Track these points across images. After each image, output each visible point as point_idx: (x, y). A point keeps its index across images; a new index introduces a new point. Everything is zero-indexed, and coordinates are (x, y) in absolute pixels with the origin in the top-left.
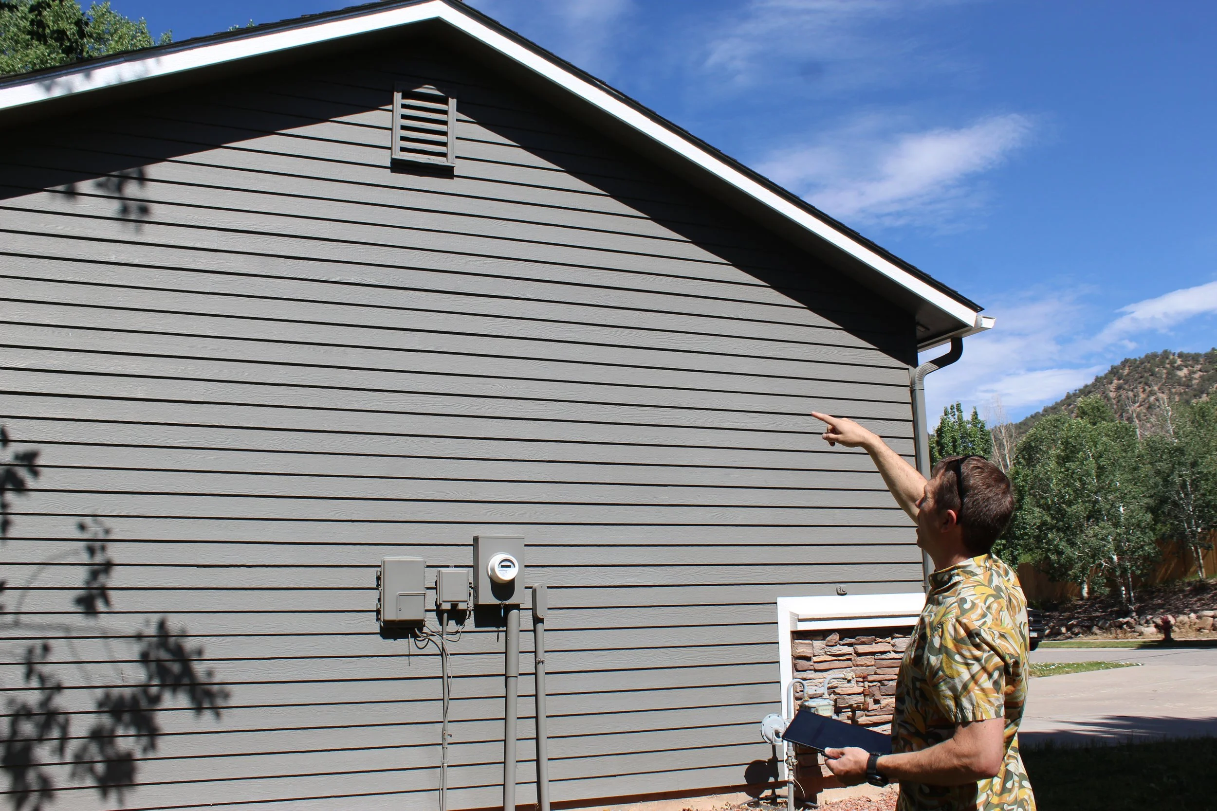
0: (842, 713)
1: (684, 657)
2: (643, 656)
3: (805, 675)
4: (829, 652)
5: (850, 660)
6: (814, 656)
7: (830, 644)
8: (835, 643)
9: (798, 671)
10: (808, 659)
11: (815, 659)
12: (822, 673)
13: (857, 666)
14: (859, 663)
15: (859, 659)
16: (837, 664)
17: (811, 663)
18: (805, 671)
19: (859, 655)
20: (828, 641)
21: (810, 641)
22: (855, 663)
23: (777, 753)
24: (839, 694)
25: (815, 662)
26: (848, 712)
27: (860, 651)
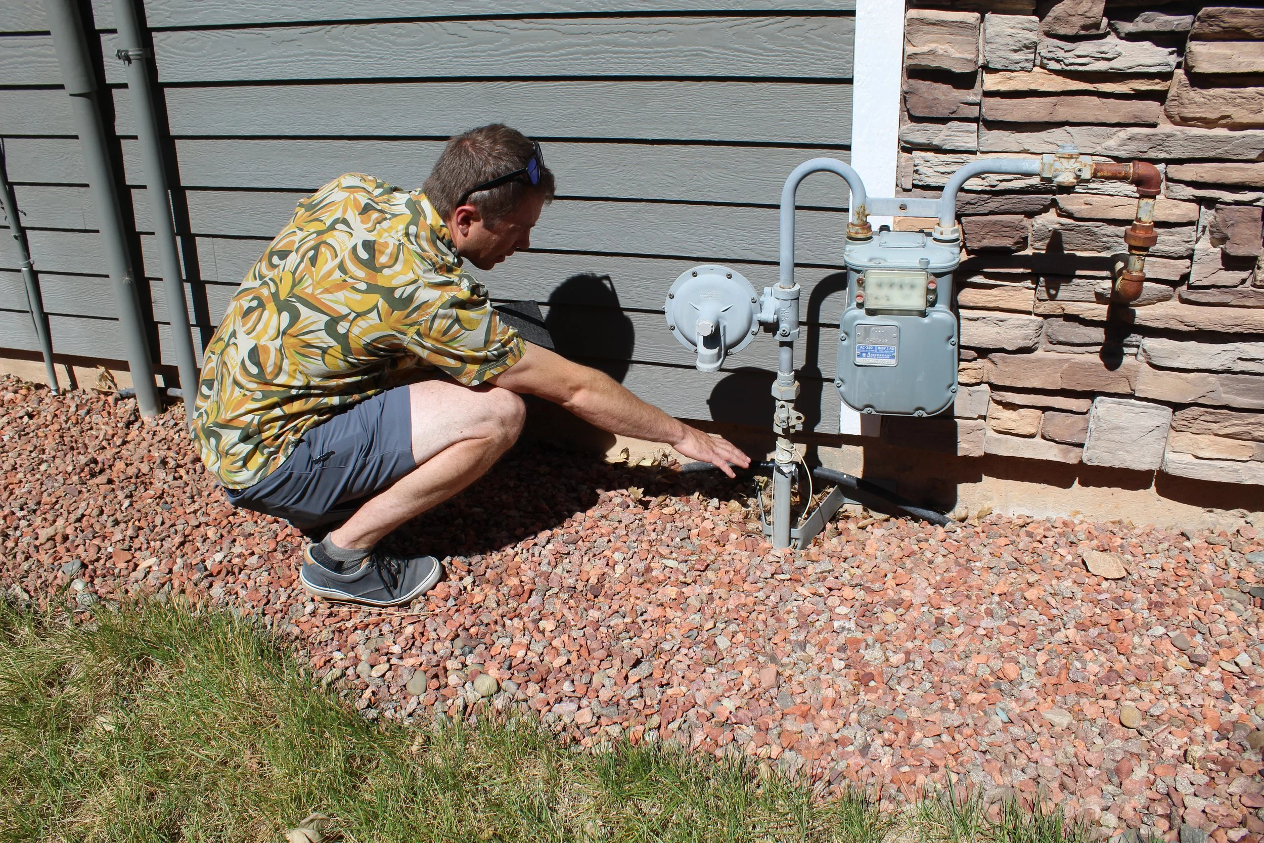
0: (1076, 281)
1: (513, 49)
2: (394, 43)
3: (942, 136)
4: (1058, 61)
5: (1160, 97)
6: (987, 68)
7: (1062, 31)
8: (1084, 27)
9: (914, 119)
10: (965, 81)
11: (990, 82)
12: (1018, 135)
13: (1185, 121)
14: (1190, 112)
15: (1197, 95)
16: (1090, 108)
17: (972, 96)
18: (943, 121)
19: (1200, 81)
20: (1057, 19)
21: (971, 17)
22: (1174, 111)
23: (820, 357)
24: (1070, 215)
25: (988, 94)
26: (1103, 278)
27: (1204, 67)
